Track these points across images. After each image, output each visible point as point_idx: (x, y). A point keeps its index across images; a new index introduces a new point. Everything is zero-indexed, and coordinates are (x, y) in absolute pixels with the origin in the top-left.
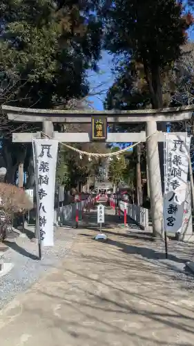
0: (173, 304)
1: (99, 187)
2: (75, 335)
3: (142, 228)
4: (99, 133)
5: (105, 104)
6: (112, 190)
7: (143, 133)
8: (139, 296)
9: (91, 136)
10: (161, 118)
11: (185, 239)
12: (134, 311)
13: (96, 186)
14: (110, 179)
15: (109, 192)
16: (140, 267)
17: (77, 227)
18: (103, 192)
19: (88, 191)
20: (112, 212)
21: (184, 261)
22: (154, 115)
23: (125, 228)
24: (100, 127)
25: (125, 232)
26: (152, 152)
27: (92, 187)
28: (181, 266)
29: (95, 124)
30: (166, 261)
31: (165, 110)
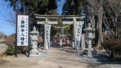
0: (75, 59)
1: (60, 36)
2: (56, 62)
3: (72, 47)
4: (61, 22)
5: (62, 9)
6: (65, 37)
7: (72, 22)
8: (68, 58)
9: (58, 22)
10: (77, 18)
11: (83, 49)
12: (67, 60)
13: (59, 35)
14: (64, 33)
15: (64, 37)
16: (70, 54)
17: (54, 47)
18: (62, 37)
19: (57, 37)
20: (65, 43)
21: (80, 53)
22: (75, 17)
23: (68, 47)
24: (61, 20)
25: (68, 48)
26: (75, 26)
27: (58, 36)
28: (79, 54)
29: (59, 19)
30: (76, 53)
31: (78, 15)
